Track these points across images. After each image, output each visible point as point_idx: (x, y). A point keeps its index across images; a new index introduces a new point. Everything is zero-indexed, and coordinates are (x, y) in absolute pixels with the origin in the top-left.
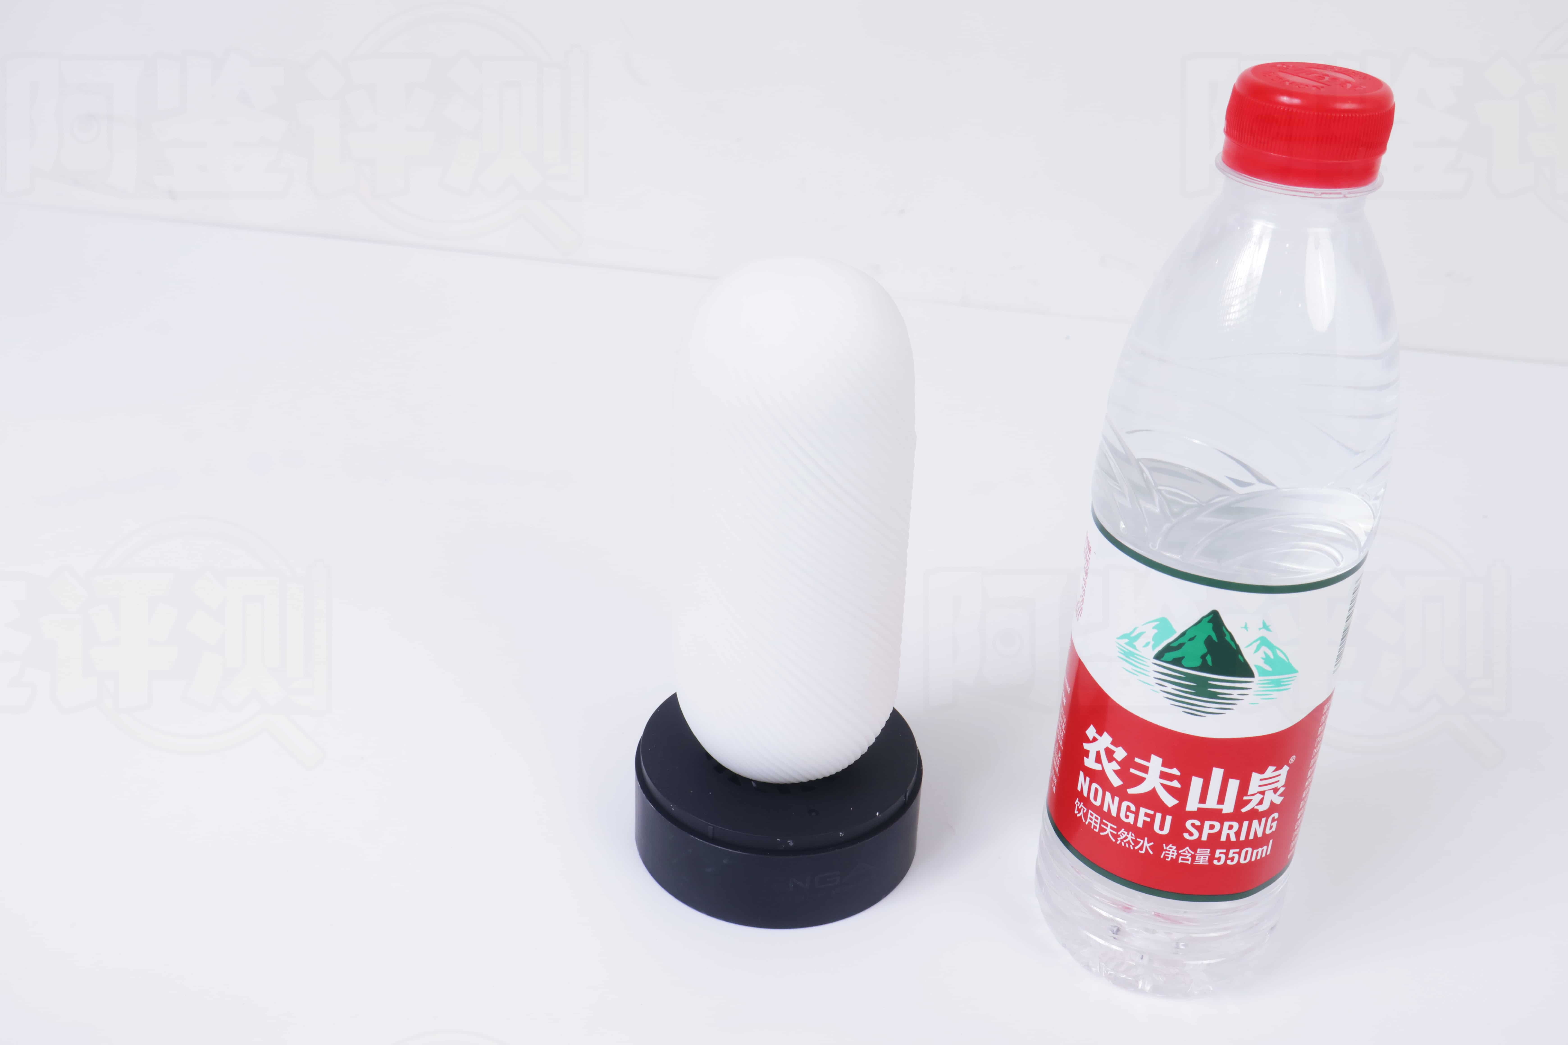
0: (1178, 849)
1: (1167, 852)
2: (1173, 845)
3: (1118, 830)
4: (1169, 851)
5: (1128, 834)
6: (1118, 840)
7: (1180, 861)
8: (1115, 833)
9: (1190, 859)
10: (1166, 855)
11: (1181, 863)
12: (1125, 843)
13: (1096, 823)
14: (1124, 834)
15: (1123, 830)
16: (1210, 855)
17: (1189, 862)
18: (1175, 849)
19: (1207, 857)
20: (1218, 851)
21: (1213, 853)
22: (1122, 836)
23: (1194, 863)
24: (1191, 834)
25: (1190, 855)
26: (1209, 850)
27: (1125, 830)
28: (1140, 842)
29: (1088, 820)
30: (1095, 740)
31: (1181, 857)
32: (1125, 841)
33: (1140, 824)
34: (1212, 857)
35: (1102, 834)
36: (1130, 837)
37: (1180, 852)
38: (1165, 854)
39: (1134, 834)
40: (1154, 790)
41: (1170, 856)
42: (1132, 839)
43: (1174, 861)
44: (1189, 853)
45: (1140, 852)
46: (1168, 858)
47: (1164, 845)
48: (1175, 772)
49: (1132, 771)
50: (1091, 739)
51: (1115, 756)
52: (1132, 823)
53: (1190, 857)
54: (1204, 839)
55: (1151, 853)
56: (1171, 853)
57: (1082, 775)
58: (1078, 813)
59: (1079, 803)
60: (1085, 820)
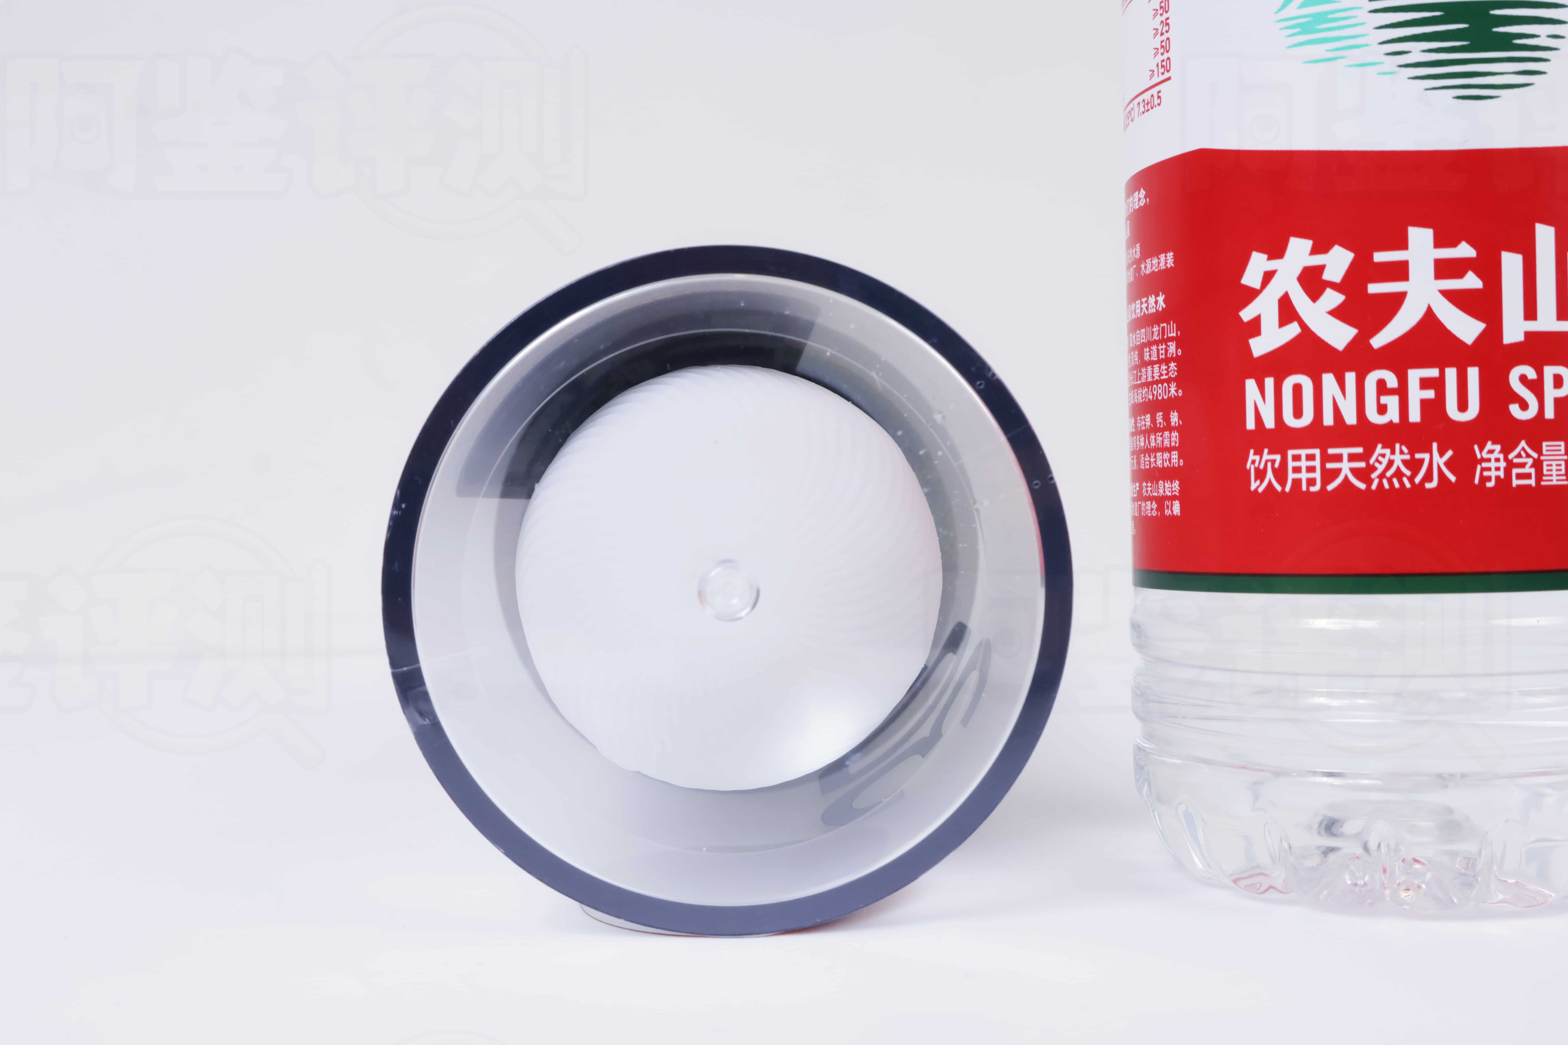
0: (1506, 451)
1: (1485, 465)
2: (1494, 443)
3: (1365, 457)
4: (1489, 460)
5: (1393, 452)
6: (1372, 481)
7: (1515, 482)
10: (1486, 474)
11: (1518, 486)
12: (1390, 481)
14: (1383, 456)
15: (1379, 450)
17: (1532, 482)
18: (1500, 452)
22: (1380, 463)
23: (1543, 483)
24: (1524, 406)
25: (1530, 461)
26: (1562, 444)
27: (1383, 447)
28: (1422, 461)
29: (1291, 476)
30: (1268, 276)
31: (1515, 471)
32: (1389, 474)
33: (1415, 415)
35: (1330, 487)
36: (1399, 457)
37: (1511, 456)
38: (1483, 469)
39: (1407, 447)
41: (1493, 474)
42: (1404, 462)
43: (1504, 483)
45: (1428, 486)
46: (1489, 479)
47: (1476, 447)
48: (1465, 250)
49: (1374, 288)
50: (1257, 286)
51: (1327, 276)
52: (1396, 420)
53: (1531, 466)
54: (1549, 414)
55: (1453, 478)
56: (1493, 465)
57: (1251, 385)
58: (1262, 482)
59: (1257, 458)
60: (1283, 483)
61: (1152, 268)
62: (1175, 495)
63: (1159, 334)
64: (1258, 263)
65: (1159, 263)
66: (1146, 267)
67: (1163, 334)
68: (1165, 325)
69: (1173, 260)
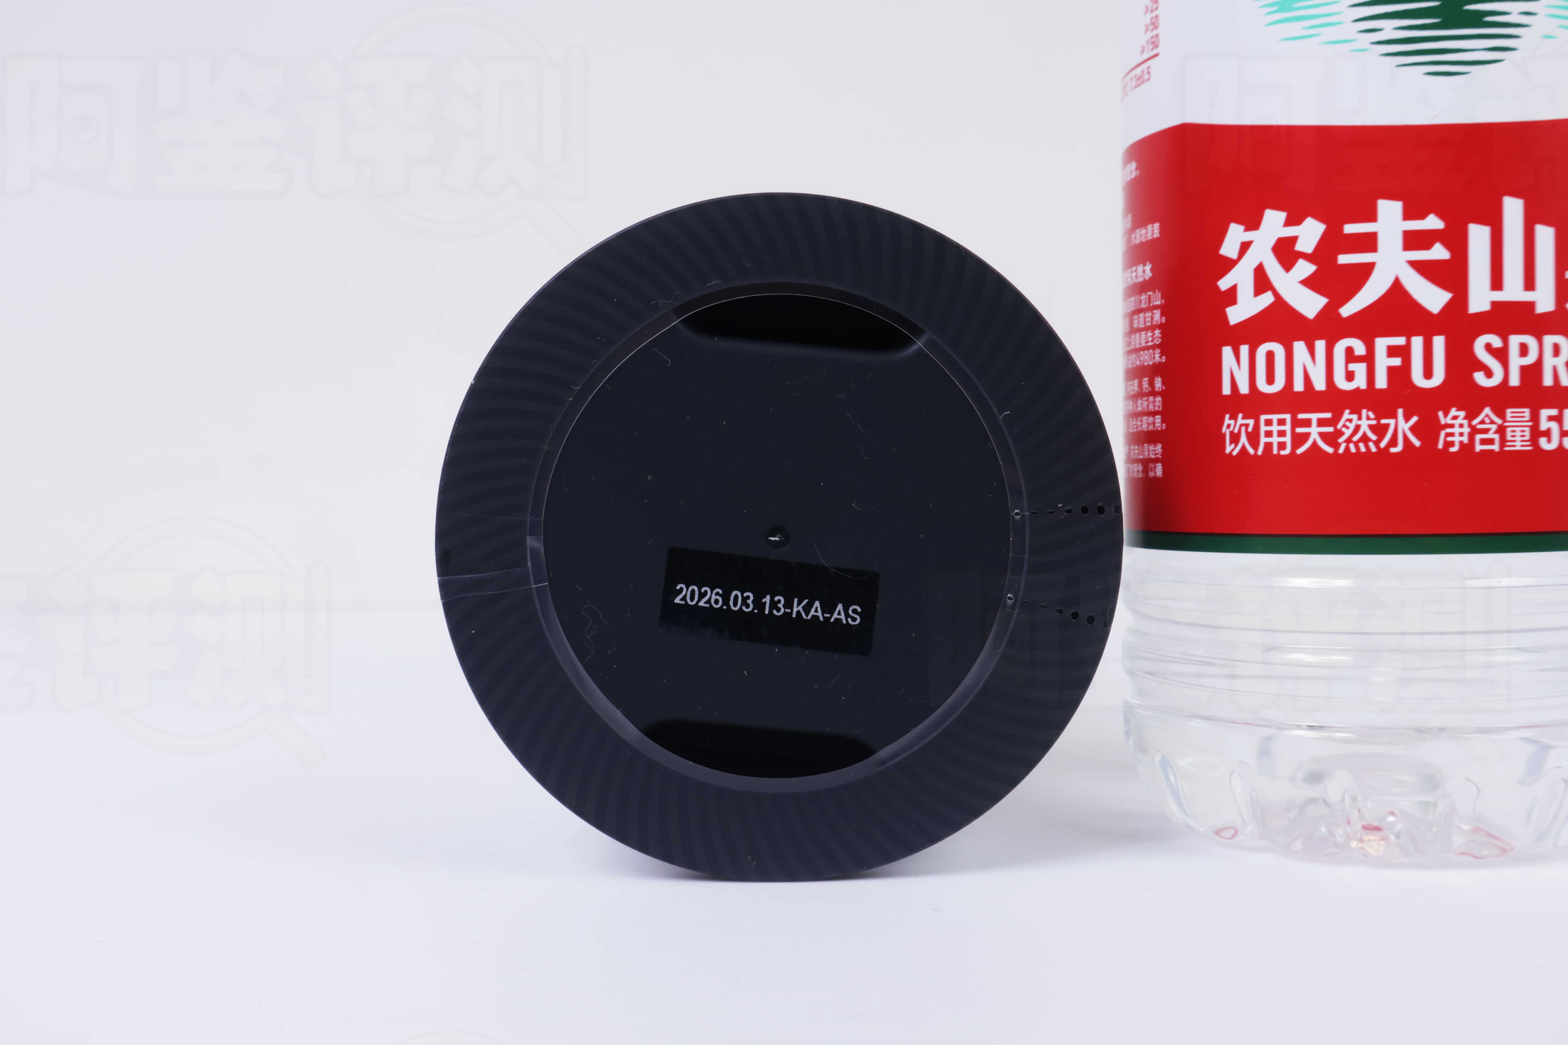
0: (1470, 417)
1: (1449, 430)
2: (1458, 409)
3: (1333, 422)
4: (1452, 426)
5: (1360, 418)
6: (1339, 445)
7: (1479, 448)
8: (1330, 429)
9: (1496, 437)
10: (1450, 439)
11: (1482, 451)
12: (1356, 444)
13: (1282, 434)
14: (1350, 421)
15: (1347, 415)
16: (1530, 424)
18: (1465, 418)
19: (1527, 429)
20: (1545, 413)
21: (1535, 418)
22: (1348, 428)
23: (1506, 449)
24: (1489, 374)
25: (1494, 427)
26: (1527, 411)
27: (1351, 413)
28: (1388, 425)
29: (1263, 440)
30: (1245, 247)
31: (1478, 437)
32: (1355, 439)
33: (1381, 382)
34: (1536, 433)
35: (1299, 451)
36: (1365, 421)
37: (1475, 422)
38: (1447, 435)
39: (1374, 413)
40: (1397, 285)
42: (1371, 427)
43: (1467, 448)
44: (1492, 422)
45: (1393, 450)
46: (1452, 444)
47: (1441, 414)
48: (1433, 223)
49: (1344, 259)
50: (1235, 256)
51: (1299, 247)
52: (1363, 386)
53: (1496, 432)
54: (1515, 380)
55: (1417, 443)
56: (1456, 430)
57: (1227, 352)
58: (1236, 445)
59: (1232, 422)
60: (1255, 446)
61: (1140, 238)
62: (1158, 457)
63: (1145, 303)
64: (1235, 234)
65: (1147, 233)
66: (1135, 237)
67: (1150, 302)
68: (1151, 293)
69: (1159, 231)
